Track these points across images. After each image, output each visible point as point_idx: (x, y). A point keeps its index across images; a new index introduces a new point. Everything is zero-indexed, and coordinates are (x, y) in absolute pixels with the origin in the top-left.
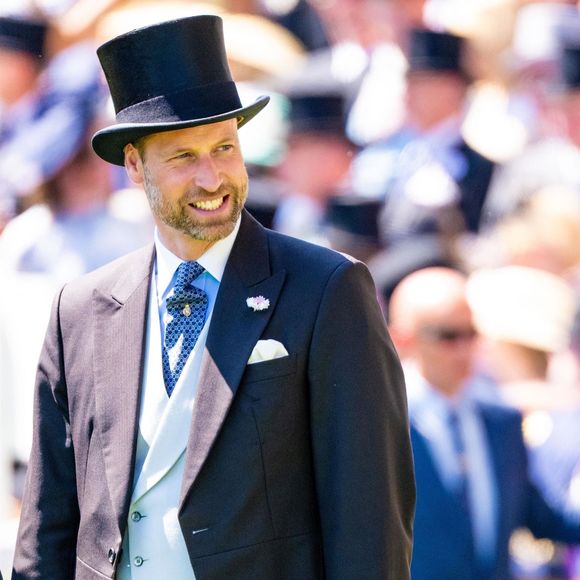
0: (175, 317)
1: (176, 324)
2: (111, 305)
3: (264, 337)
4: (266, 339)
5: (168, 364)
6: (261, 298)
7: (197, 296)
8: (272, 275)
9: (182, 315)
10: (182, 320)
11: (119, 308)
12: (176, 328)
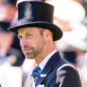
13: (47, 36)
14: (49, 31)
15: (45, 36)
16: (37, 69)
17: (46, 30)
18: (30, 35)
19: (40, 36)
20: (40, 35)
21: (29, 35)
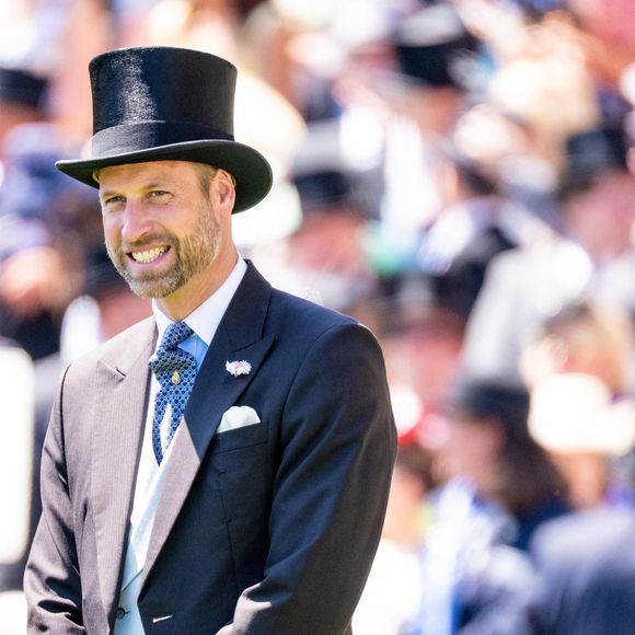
0: (164, 386)
1: (165, 394)
2: (114, 376)
3: (238, 403)
4: (240, 406)
5: (159, 440)
6: (244, 362)
7: (183, 359)
8: (263, 337)
9: (171, 384)
10: (171, 388)
11: (121, 380)
12: (165, 398)
13: (222, 200)
14: (229, 175)
15: (216, 198)
16: (169, 341)
17: (220, 173)
18: (159, 193)
19: (198, 199)
20: (198, 193)
21: (156, 192)
